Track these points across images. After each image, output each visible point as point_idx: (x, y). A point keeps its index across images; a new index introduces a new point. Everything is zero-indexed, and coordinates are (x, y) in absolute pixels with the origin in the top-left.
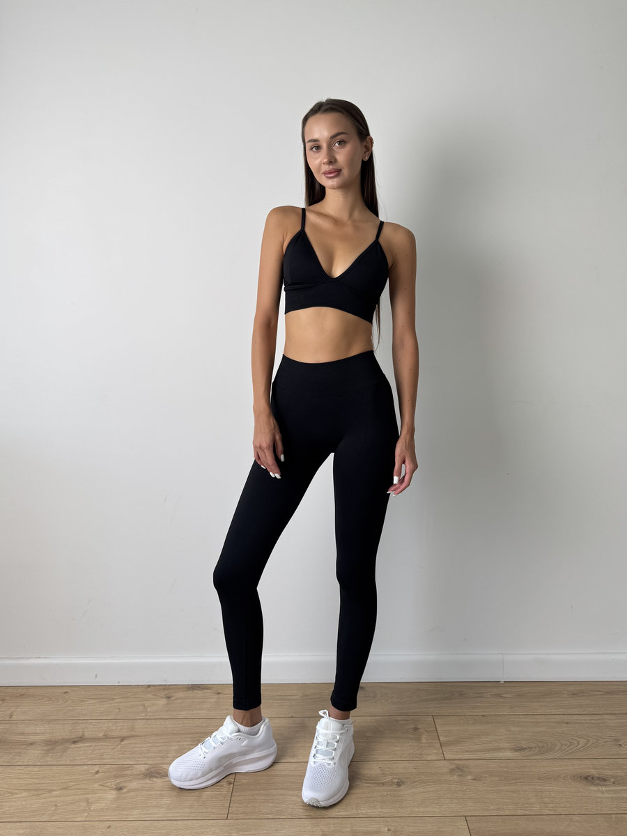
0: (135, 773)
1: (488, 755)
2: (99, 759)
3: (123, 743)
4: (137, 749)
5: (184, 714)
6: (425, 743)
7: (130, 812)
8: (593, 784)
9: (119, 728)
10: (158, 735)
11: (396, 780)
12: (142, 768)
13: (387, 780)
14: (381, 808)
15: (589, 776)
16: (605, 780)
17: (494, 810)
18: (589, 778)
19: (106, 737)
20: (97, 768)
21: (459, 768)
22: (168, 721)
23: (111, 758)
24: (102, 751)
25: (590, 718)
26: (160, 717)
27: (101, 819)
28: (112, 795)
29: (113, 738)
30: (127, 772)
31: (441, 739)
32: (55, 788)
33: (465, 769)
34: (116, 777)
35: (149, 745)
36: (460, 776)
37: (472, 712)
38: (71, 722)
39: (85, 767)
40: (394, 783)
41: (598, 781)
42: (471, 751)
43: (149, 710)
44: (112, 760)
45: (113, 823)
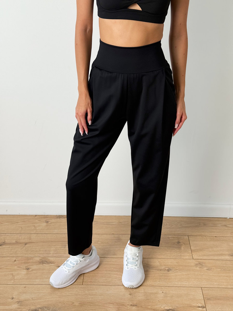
0: (34, 261)
1: (216, 258)
2: (15, 254)
3: (26, 246)
4: (34, 249)
5: (56, 231)
6: (183, 250)
7: (34, 281)
9: (23, 238)
10: (44, 242)
11: (167, 269)
12: (38, 259)
13: (162, 268)
14: (159, 282)
17: (216, 285)
19: (17, 243)
20: (14, 259)
21: (200, 264)
22: (48, 235)
23: (21, 254)
24: (16, 250)
26: (44, 233)
27: (21, 283)
28: (24, 272)
29: (21, 243)
30: (30, 261)
31: (191, 248)
33: (203, 264)
34: (25, 263)
35: (40, 247)
36: (200, 267)
37: (210, 234)
39: (9, 258)
40: (166, 270)
42: (207, 255)
43: (37, 228)
44: (22, 255)
45: (27, 285)
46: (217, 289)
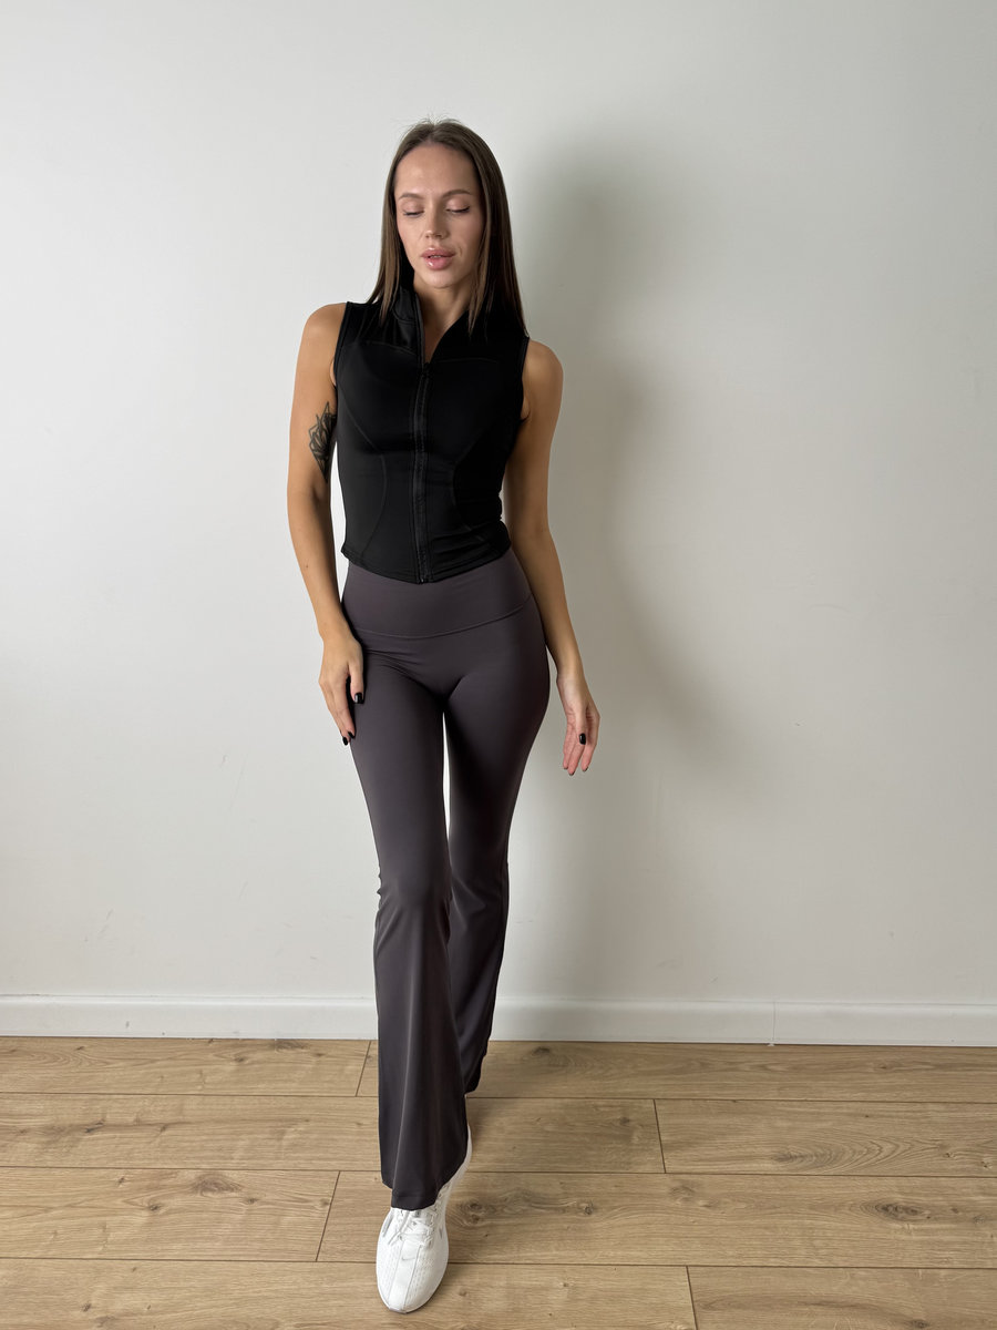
0: (180, 1183)
1: (732, 1167)
2: (126, 1159)
3: (165, 1133)
4: (187, 1144)
5: (262, 1088)
6: (637, 1145)
7: (168, 1247)
8: (896, 1218)
9: (160, 1108)
10: (218, 1122)
11: (584, 1205)
12: (191, 1176)
13: (571, 1204)
14: (557, 1250)
15: (891, 1205)
16: (914, 1212)
17: (732, 1256)
18: (891, 1209)
19: (139, 1124)
20: (121, 1174)
21: (686, 1188)
22: (236, 1100)
23: (145, 1158)
24: (129, 1147)
25: (903, 1108)
26: (224, 1092)
27: (123, 1256)
28: (142, 1217)
29: (149, 1125)
30: (167, 1182)
31: (662, 1139)
32: (55, 1205)
33: (694, 1189)
34: (149, 1188)
35: (204, 1138)
36: (686, 1200)
37: (717, 1095)
38: (86, 1097)
39: (103, 1172)
40: (581, 1209)
41: (904, 1214)
42: (707, 1160)
43: (208, 1079)
44: (146, 1161)
45: (142, 1263)
46: (736, 1269)
